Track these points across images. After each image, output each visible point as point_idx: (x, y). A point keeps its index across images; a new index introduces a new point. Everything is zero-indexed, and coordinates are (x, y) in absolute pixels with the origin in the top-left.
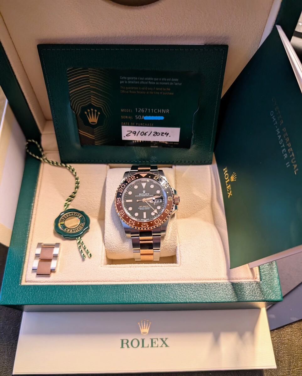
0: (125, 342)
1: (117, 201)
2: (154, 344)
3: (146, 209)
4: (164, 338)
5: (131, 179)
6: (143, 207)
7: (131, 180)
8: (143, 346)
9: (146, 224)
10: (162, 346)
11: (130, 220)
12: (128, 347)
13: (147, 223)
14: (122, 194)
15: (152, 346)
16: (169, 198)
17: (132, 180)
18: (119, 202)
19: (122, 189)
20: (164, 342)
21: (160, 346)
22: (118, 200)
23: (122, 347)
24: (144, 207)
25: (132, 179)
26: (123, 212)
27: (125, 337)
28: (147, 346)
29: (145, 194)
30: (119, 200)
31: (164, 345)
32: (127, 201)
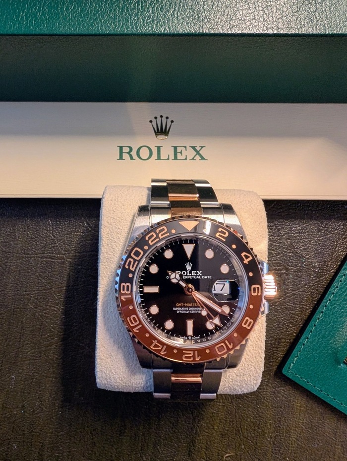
0: (126, 150)
1: (122, 292)
2: (179, 155)
3: (194, 311)
4: (198, 146)
5: (157, 235)
6: (187, 307)
7: (157, 237)
8: (159, 158)
9: (194, 354)
10: (193, 159)
11: (155, 342)
12: (132, 158)
13: (196, 352)
14: (133, 273)
15: (176, 158)
16: (254, 289)
17: (161, 237)
18: (125, 294)
19: (135, 260)
20: (198, 153)
21: (191, 158)
22: (124, 290)
23: (121, 158)
24: (189, 307)
25: (160, 235)
26: (136, 321)
27: (125, 142)
28: (167, 158)
29: (190, 272)
30: (128, 290)
31: (198, 157)
32: (147, 290)
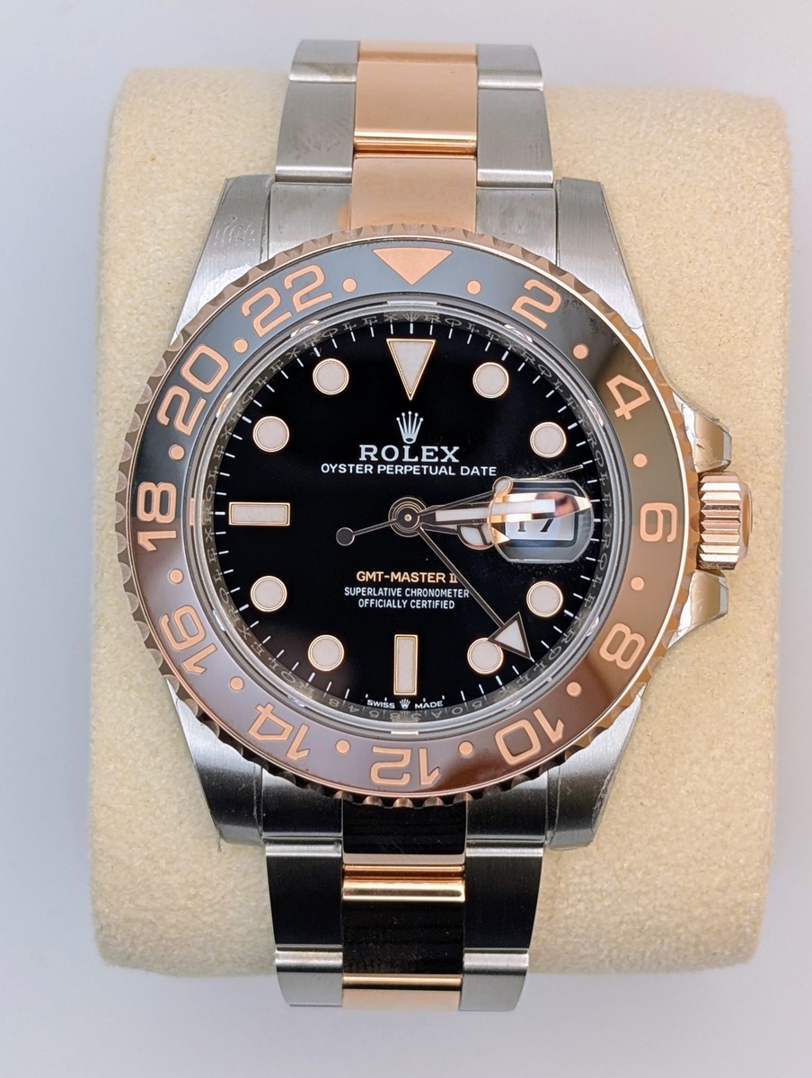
3: (422, 600)
5: (286, 296)
6: (396, 584)
7: (286, 305)
16: (652, 516)
17: (300, 307)
18: (153, 526)
19: (195, 395)
24: (405, 585)
25: (296, 298)
32: (243, 514)
